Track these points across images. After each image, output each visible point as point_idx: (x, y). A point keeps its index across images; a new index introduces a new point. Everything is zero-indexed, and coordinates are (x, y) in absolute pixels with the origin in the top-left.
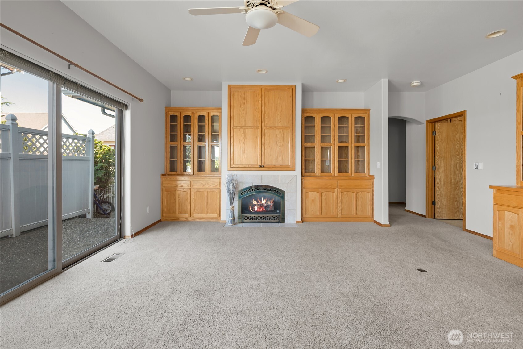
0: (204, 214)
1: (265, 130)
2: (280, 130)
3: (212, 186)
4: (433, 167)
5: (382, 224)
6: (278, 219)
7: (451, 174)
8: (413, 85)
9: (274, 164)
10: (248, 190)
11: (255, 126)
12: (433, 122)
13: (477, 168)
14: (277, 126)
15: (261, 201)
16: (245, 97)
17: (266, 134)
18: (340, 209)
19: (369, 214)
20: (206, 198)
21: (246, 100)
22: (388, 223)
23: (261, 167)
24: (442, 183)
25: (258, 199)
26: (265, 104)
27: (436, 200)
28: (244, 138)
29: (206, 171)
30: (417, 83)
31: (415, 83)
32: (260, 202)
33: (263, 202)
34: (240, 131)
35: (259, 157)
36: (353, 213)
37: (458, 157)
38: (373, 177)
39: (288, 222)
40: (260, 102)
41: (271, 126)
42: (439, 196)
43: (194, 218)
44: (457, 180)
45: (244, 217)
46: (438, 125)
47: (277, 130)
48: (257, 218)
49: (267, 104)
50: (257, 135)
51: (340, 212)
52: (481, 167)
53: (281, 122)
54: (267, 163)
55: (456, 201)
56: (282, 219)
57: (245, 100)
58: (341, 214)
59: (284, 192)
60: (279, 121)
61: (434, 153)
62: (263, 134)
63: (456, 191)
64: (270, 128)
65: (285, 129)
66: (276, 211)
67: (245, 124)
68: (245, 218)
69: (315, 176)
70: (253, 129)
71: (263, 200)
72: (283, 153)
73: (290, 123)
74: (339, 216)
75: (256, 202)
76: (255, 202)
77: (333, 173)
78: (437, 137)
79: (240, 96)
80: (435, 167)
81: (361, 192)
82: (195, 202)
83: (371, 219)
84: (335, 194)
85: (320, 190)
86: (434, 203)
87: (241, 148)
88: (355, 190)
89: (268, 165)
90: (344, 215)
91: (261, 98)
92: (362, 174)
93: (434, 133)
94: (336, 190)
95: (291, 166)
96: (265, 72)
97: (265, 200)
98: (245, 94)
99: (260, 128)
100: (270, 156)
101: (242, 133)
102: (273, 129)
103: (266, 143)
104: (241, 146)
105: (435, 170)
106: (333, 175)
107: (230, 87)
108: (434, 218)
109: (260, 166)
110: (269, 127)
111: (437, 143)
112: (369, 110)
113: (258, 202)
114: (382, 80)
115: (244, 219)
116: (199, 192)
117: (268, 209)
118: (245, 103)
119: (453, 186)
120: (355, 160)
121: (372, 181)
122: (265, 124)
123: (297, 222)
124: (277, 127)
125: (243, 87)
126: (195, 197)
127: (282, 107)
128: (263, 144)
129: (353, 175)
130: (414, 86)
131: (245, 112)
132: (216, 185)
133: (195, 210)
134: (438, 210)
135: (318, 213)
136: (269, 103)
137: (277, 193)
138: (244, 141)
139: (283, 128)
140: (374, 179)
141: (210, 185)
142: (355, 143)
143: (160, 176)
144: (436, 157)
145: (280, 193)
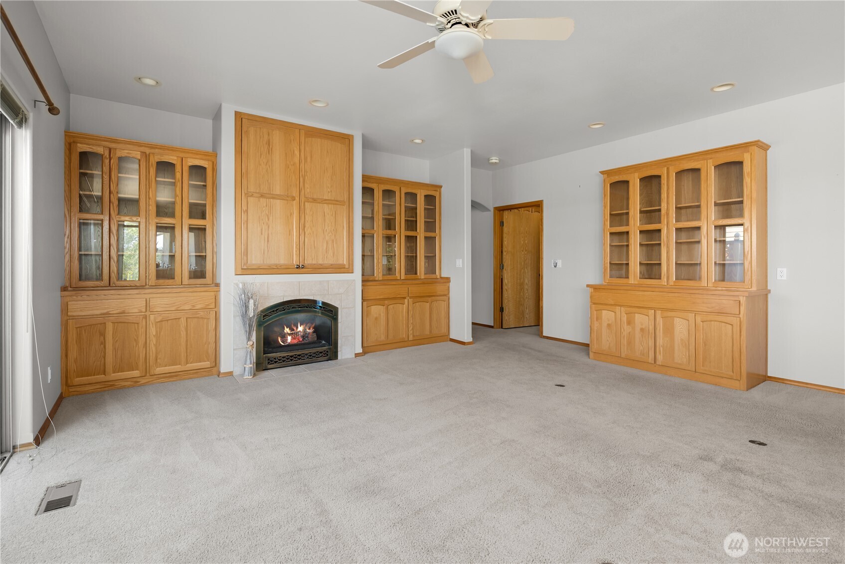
0: (180, 366)
1: (306, 203)
2: (330, 205)
3: (198, 307)
4: (501, 265)
5: (466, 341)
6: (327, 355)
7: (517, 274)
8: (491, 161)
9: (320, 262)
10: (275, 309)
11: (288, 194)
12: (501, 210)
13: (555, 267)
14: (325, 198)
15: (297, 328)
16: (269, 140)
17: (308, 211)
18: (411, 328)
19: (444, 331)
20: (185, 333)
21: (271, 147)
22: (471, 340)
23: (298, 267)
24: (510, 284)
25: (293, 326)
26: (306, 159)
27: (504, 306)
28: (268, 216)
29: (176, 278)
30: (496, 159)
31: (494, 160)
32: (295, 329)
33: (300, 328)
34: (259, 201)
35: (296, 251)
36: (427, 332)
37: (523, 253)
38: (448, 280)
39: (343, 358)
40: (297, 153)
41: (315, 197)
42: (506, 301)
43: (155, 376)
44: (522, 280)
45: (269, 359)
46: (506, 213)
47: (325, 205)
48: (285, 359)
49: (309, 159)
50: (291, 211)
51: (412, 332)
52: (559, 265)
53: (331, 191)
54: (309, 261)
55: (521, 305)
56: (332, 354)
57: (269, 145)
58: (413, 336)
59: (336, 309)
60: (329, 190)
61: (502, 248)
62: (301, 211)
63: (522, 294)
64: (315, 200)
65: (337, 204)
66: (321, 342)
67: (270, 190)
68: (270, 361)
69: (375, 281)
70: (284, 200)
71: (300, 326)
72: (335, 243)
73: (346, 196)
74: (411, 338)
75: (290, 329)
76: (287, 330)
77: (399, 276)
78: (505, 229)
79: (260, 138)
80: (503, 265)
81: (436, 301)
82: (157, 342)
83: (445, 337)
84: (405, 306)
85: (386, 302)
86: (502, 310)
87: (262, 234)
88: (430, 299)
89: (311, 264)
90: (417, 336)
91: (298, 147)
92: (433, 276)
93: (502, 224)
94: (406, 300)
95: (347, 266)
96: (325, 105)
97: (302, 326)
98: (269, 135)
99: (297, 199)
100: (315, 248)
101: (265, 205)
102: (319, 203)
103: (307, 225)
104: (262, 229)
105: (503, 269)
106: (399, 278)
107: (240, 118)
108: (502, 328)
109: (297, 265)
110: (313, 199)
111: (505, 235)
112: (441, 187)
113: (292, 329)
114: (465, 149)
115: (268, 363)
116: (167, 320)
117: (306, 340)
118: (270, 151)
119: (519, 287)
120: (425, 256)
121: (448, 284)
122: (306, 193)
123: (357, 355)
124: (326, 200)
125: (264, 120)
126: (157, 332)
127: (333, 167)
128: (302, 228)
129: (422, 277)
130: (492, 163)
131: (269, 167)
132: (208, 305)
133: (158, 361)
134: (505, 317)
135: (383, 338)
136: (311, 157)
137: (325, 311)
138: (267, 220)
139: (335, 202)
140: (449, 282)
141: (194, 306)
142: (425, 231)
143: (58, 293)
144: (504, 253)
145: (330, 311)
